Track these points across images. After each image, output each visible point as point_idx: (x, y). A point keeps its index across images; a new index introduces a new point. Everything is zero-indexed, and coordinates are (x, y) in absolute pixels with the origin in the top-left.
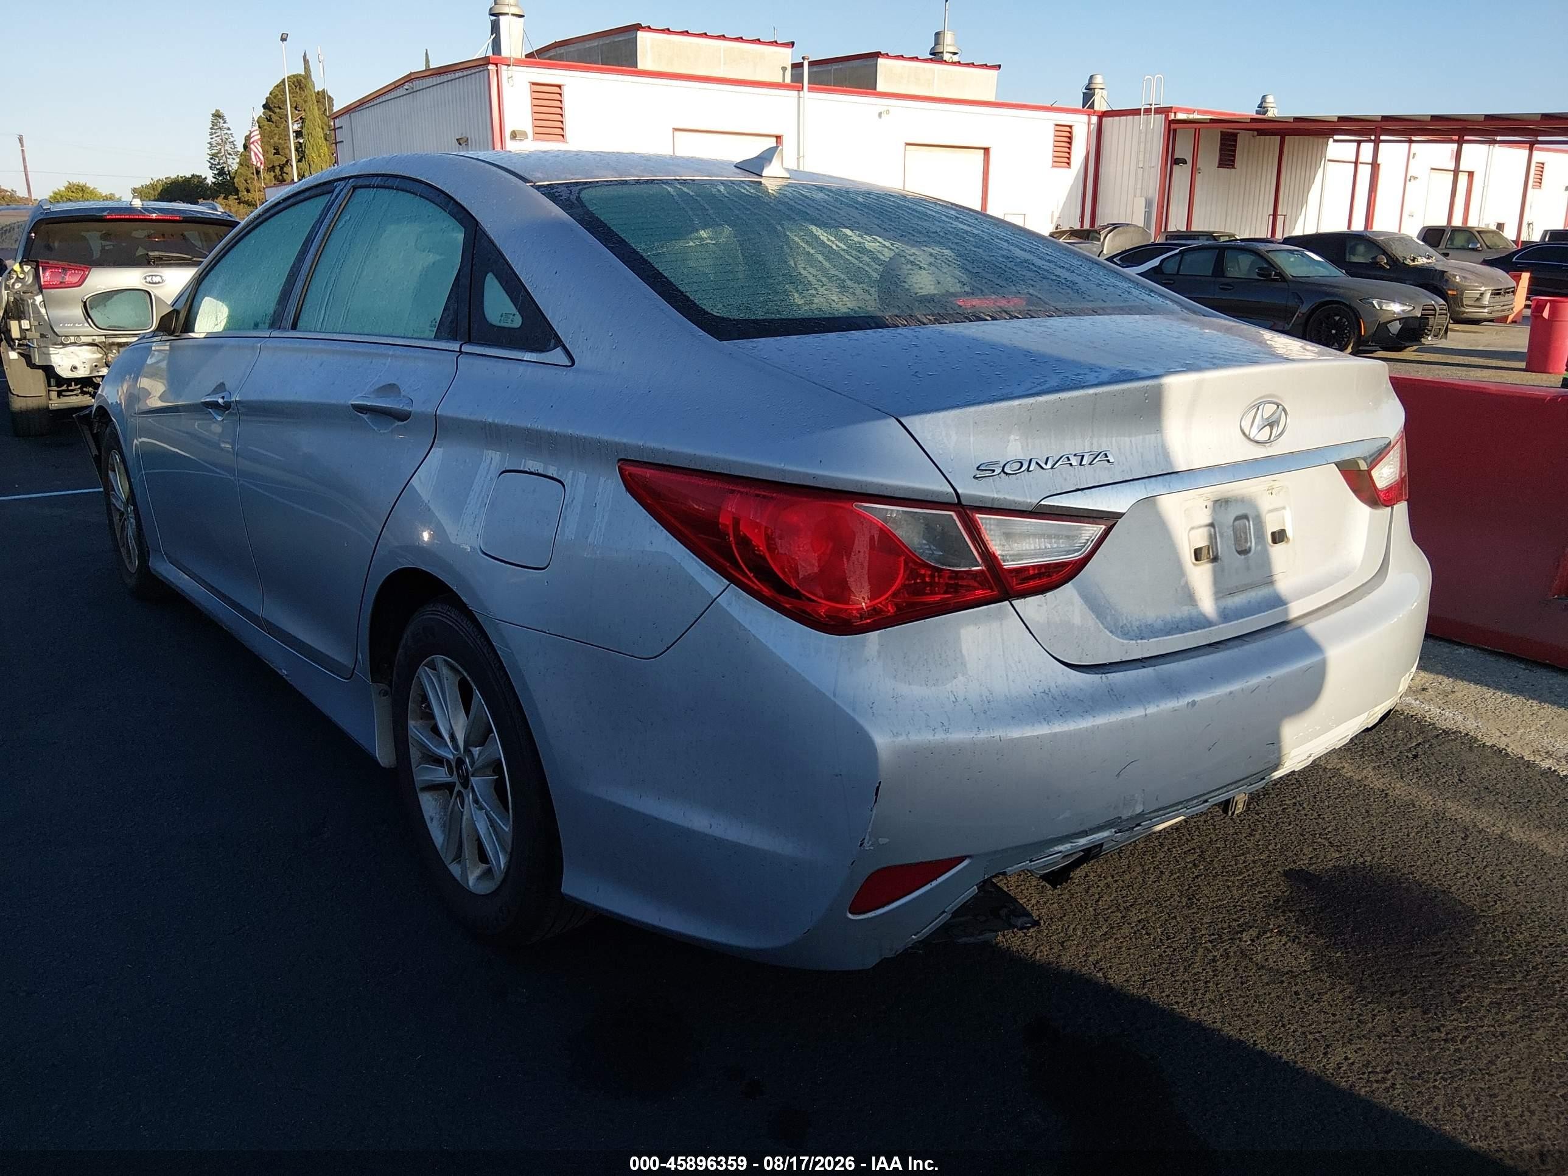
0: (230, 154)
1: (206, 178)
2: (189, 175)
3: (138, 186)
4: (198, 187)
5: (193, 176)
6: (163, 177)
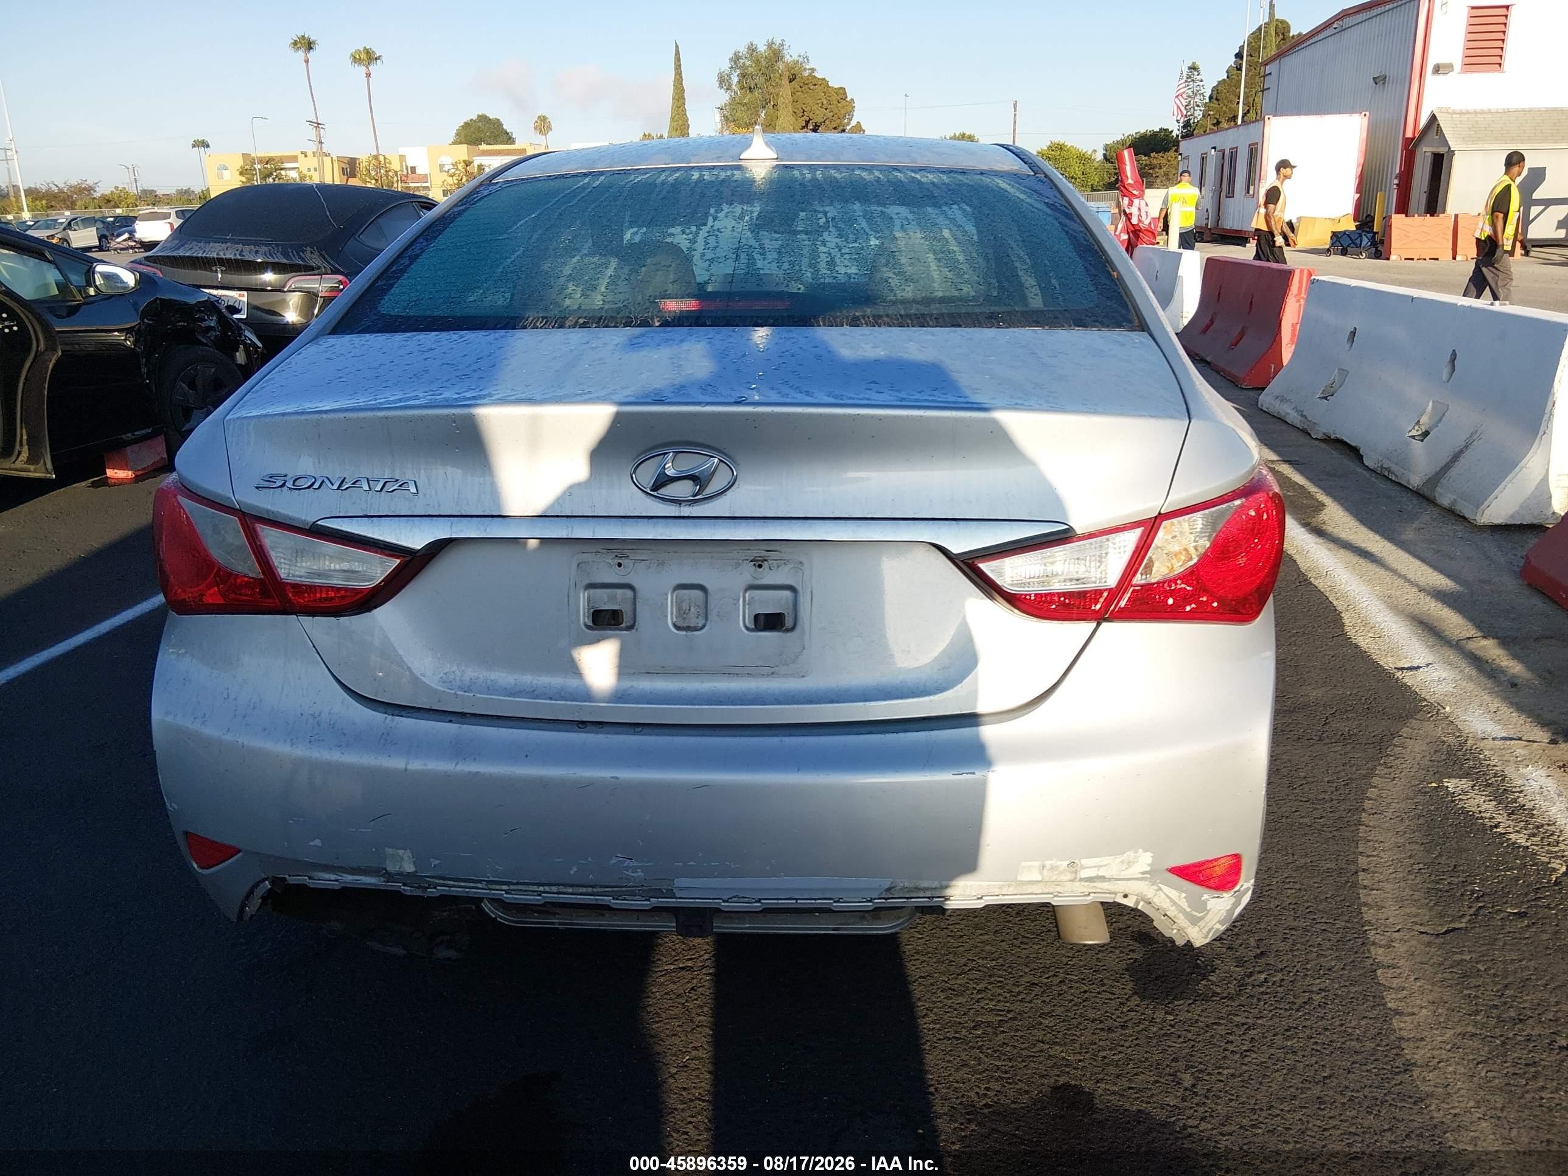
0: (1198, 106)
1: (1172, 131)
2: (1157, 129)
3: (1110, 142)
4: (1164, 140)
5: (1161, 129)
6: (1133, 132)
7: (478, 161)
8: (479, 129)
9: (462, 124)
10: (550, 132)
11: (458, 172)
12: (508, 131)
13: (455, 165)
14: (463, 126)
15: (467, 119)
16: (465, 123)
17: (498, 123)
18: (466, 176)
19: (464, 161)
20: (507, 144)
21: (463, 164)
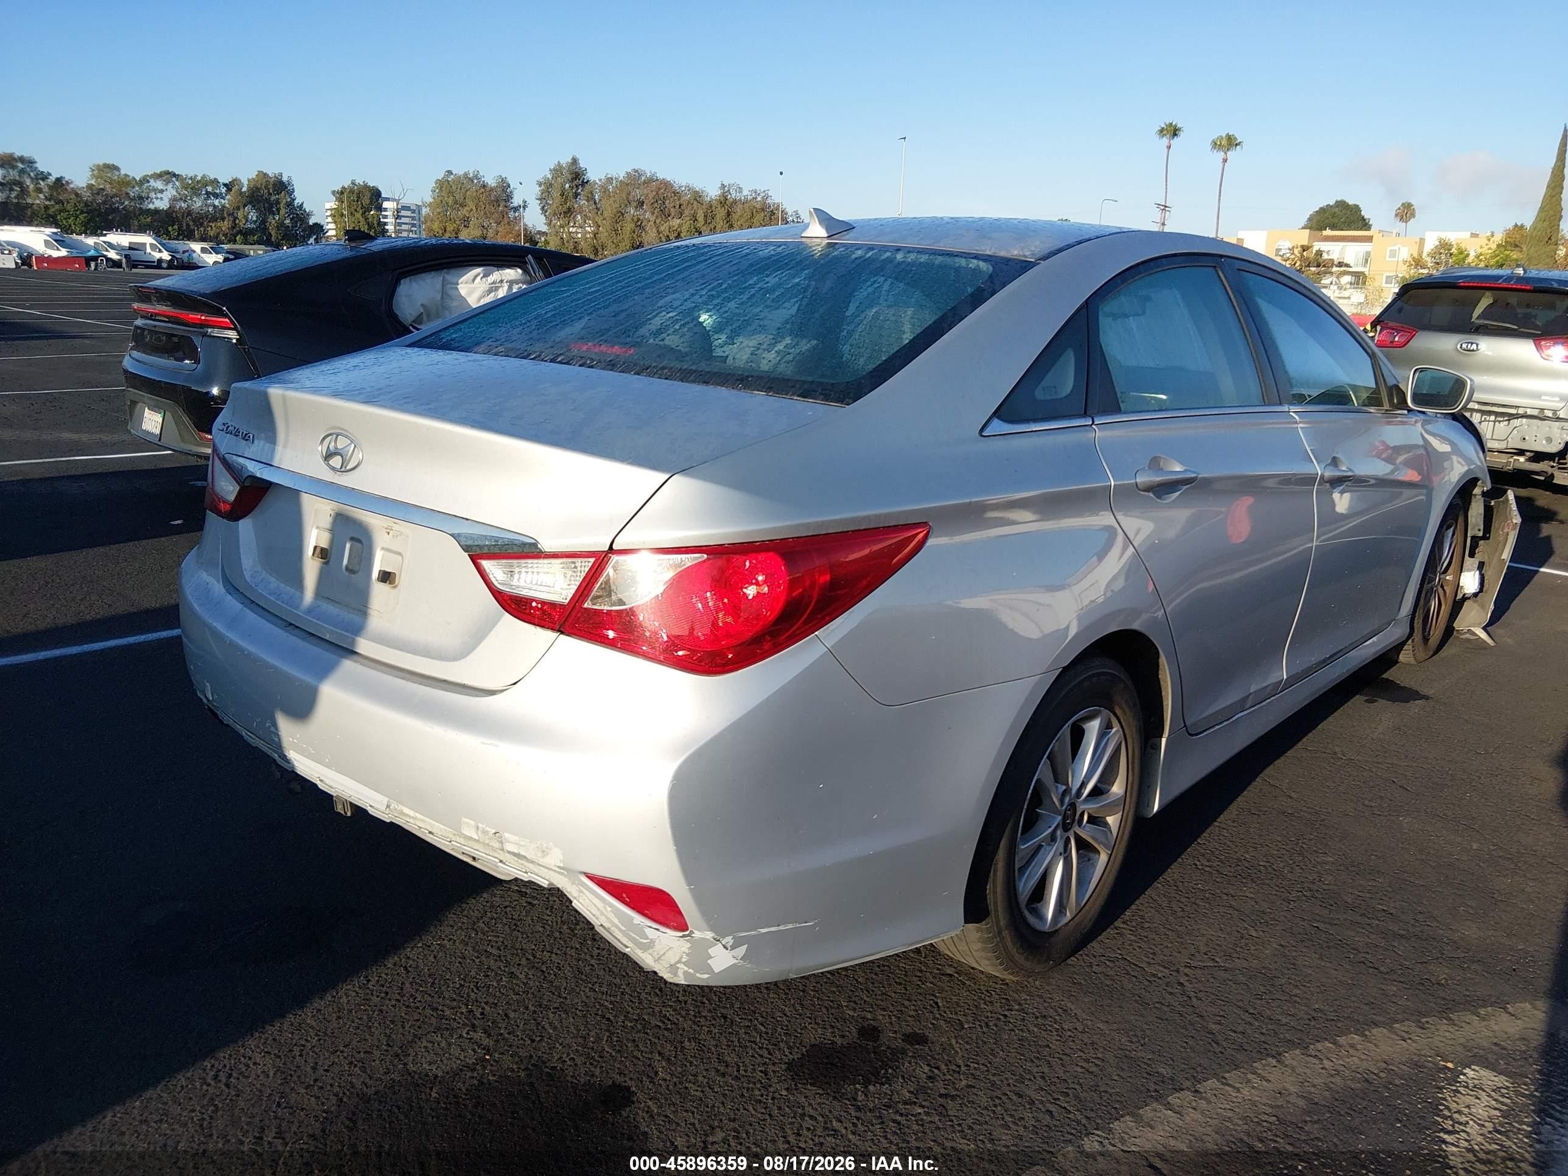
7: (1317, 246)
8: (1334, 215)
9: (1317, 209)
10: (1412, 220)
11: (1293, 256)
12: (1366, 217)
13: (1292, 249)
14: (1317, 212)
15: (1323, 204)
16: (1321, 208)
17: (1356, 209)
18: (1301, 261)
19: (1302, 246)
20: (1361, 230)
21: (1299, 249)
